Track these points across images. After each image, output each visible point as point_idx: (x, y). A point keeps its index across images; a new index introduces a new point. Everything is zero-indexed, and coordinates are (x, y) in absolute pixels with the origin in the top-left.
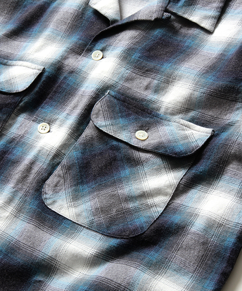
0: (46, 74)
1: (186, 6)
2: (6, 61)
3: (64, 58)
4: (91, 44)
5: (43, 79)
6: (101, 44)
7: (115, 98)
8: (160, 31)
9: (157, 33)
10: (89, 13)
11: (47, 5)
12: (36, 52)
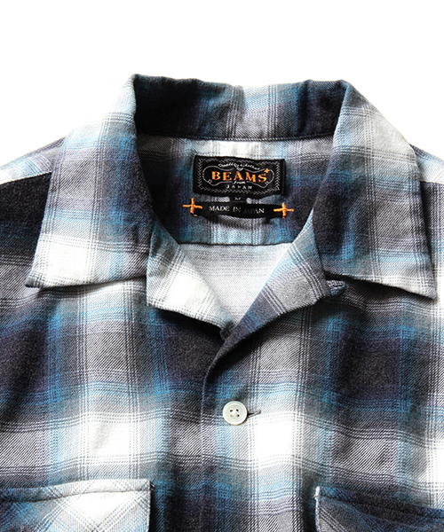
0: (160, 493)
1: (360, 257)
2: (34, 490)
3: (172, 442)
4: (207, 391)
5: (161, 507)
6: (228, 387)
7: (340, 499)
8: (336, 320)
9: (332, 326)
10: (152, 321)
11: (39, 327)
12: (96, 447)
